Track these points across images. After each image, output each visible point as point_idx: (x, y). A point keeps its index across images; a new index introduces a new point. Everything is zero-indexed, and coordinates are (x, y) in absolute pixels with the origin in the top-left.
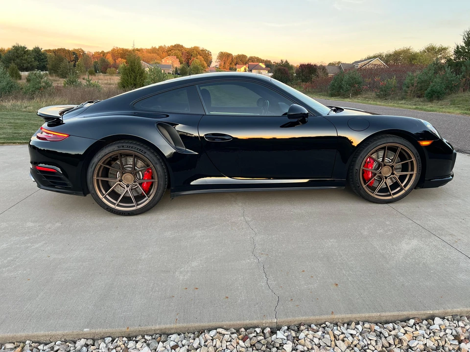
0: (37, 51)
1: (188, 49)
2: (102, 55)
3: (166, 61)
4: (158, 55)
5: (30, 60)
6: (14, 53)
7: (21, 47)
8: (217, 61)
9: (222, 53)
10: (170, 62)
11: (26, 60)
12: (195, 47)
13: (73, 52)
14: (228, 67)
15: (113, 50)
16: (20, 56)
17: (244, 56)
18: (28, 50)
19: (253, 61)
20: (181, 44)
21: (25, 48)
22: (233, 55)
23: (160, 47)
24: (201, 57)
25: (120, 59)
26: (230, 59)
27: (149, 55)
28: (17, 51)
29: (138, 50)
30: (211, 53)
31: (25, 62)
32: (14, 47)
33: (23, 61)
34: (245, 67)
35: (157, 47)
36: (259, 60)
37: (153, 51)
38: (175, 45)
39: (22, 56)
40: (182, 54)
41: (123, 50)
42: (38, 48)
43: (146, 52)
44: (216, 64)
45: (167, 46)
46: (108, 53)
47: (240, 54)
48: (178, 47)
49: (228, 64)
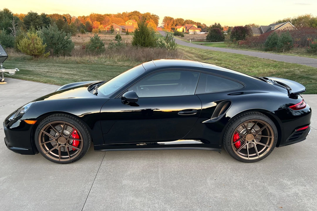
0: (44, 16)
1: (143, 14)
2: (83, 18)
3: (128, 23)
4: (122, 18)
5: (40, 22)
6: (29, 17)
7: (34, 13)
8: (163, 23)
9: (166, 17)
10: (131, 24)
11: (37, 22)
12: (147, 13)
13: (63, 17)
14: (171, 28)
15: (91, 15)
16: (33, 20)
17: (182, 20)
18: (38, 15)
19: (188, 23)
20: (138, 11)
21: (36, 14)
22: (174, 19)
23: (124, 13)
24: (152, 20)
25: (96, 22)
26: (172, 22)
27: (116, 18)
28: (31, 16)
29: (108, 15)
30: (159, 17)
31: (37, 24)
32: (29, 13)
33: (36, 23)
34: (183, 27)
35: (121, 13)
36: (192, 22)
37: (119, 16)
38: (134, 12)
39: (35, 20)
40: (139, 18)
41: (98, 15)
42: (44, 14)
43: (114, 16)
44: (162, 25)
45: (128, 12)
46: (87, 17)
47: (179, 18)
48: (136, 13)
49: (170, 25)
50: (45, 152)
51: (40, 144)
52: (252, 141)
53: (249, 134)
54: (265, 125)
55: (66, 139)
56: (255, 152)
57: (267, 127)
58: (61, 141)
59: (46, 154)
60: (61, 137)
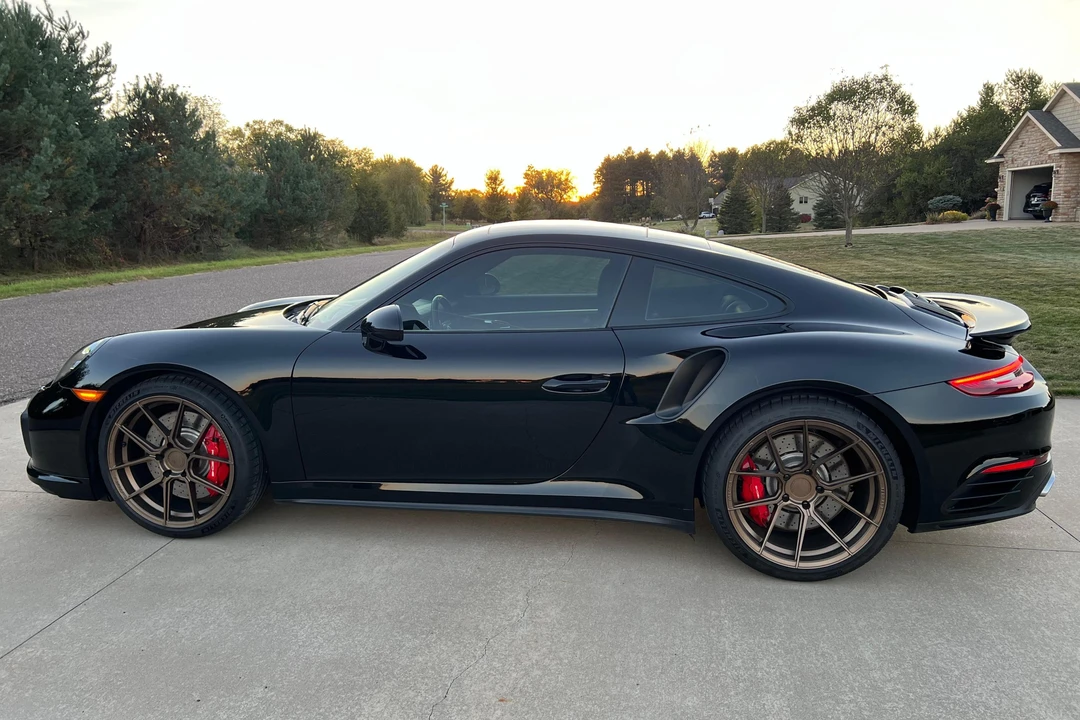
50: (124, 493)
51: (112, 466)
52: (802, 504)
53: (805, 472)
54: (872, 468)
55: (188, 455)
56: (792, 546)
57: (876, 478)
58: (174, 463)
59: (128, 502)
60: (172, 450)
